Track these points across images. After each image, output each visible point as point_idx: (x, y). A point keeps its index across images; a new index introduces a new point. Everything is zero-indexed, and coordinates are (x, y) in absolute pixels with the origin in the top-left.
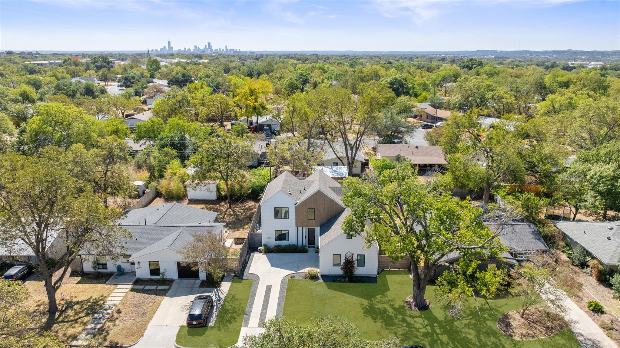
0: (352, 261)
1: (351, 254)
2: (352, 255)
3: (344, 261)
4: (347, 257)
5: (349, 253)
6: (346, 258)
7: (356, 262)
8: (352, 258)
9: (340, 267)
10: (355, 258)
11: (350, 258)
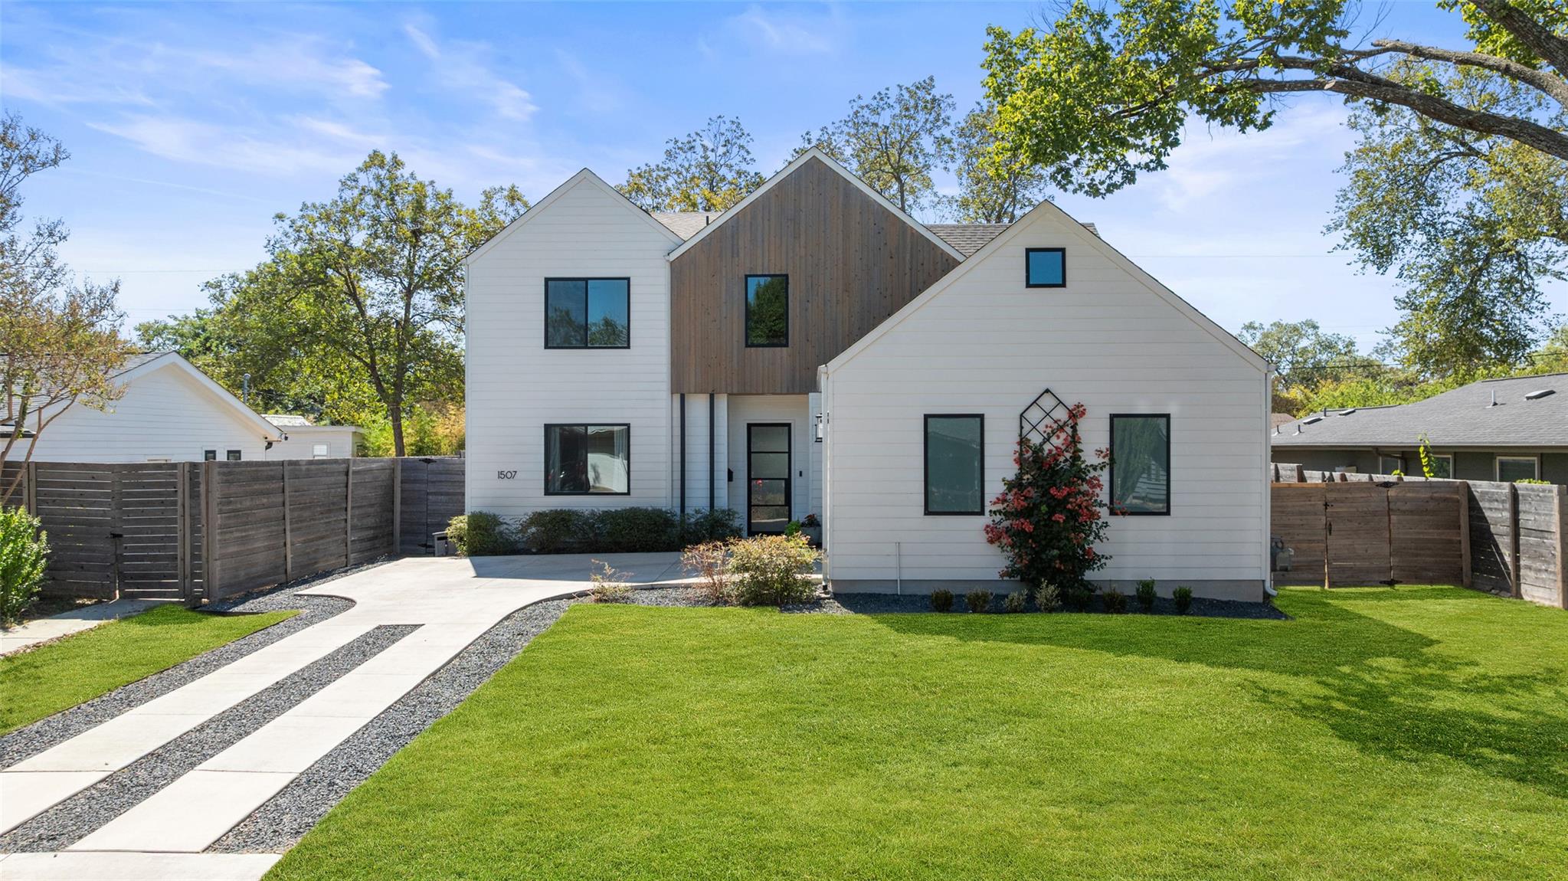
0: (1077, 471)
1: (1061, 414)
2: (1076, 413)
3: (1011, 471)
4: (1035, 439)
5: (1048, 402)
6: (1023, 441)
7: (1104, 477)
8: (1074, 440)
9: (986, 520)
10: (1094, 440)
11: (1058, 441)
